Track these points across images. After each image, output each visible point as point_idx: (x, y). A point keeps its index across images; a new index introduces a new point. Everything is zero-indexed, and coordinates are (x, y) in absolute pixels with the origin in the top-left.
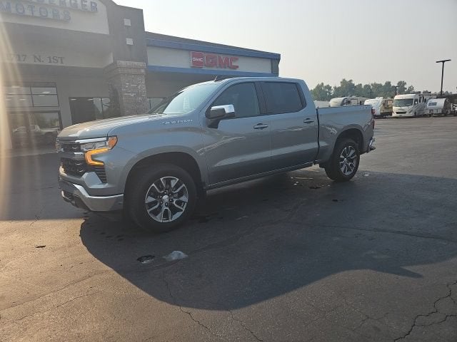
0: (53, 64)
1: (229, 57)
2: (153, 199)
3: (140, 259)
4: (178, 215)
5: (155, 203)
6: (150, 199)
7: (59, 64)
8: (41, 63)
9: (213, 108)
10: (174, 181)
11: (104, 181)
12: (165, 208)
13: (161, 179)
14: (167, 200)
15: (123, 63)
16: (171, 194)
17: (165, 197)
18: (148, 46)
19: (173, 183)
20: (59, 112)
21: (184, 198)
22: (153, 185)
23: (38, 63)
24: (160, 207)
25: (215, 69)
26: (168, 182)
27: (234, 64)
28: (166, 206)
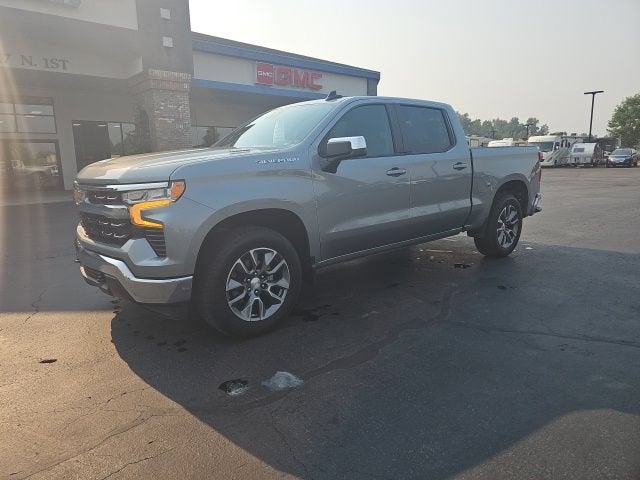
0: (52, 70)
1: (310, 72)
2: (238, 284)
3: (225, 387)
4: (274, 308)
5: (240, 290)
6: (233, 284)
7: (60, 70)
8: (34, 68)
9: (331, 140)
10: (270, 254)
11: (161, 254)
12: (254, 298)
13: (252, 252)
14: (257, 286)
15: (157, 72)
16: (263, 276)
17: (255, 281)
18: (194, 49)
19: (268, 258)
20: (56, 142)
21: (284, 283)
22: (239, 261)
23: (27, 66)
24: (247, 298)
25: (289, 88)
26: (261, 256)
27: (315, 83)
28: (256, 295)
